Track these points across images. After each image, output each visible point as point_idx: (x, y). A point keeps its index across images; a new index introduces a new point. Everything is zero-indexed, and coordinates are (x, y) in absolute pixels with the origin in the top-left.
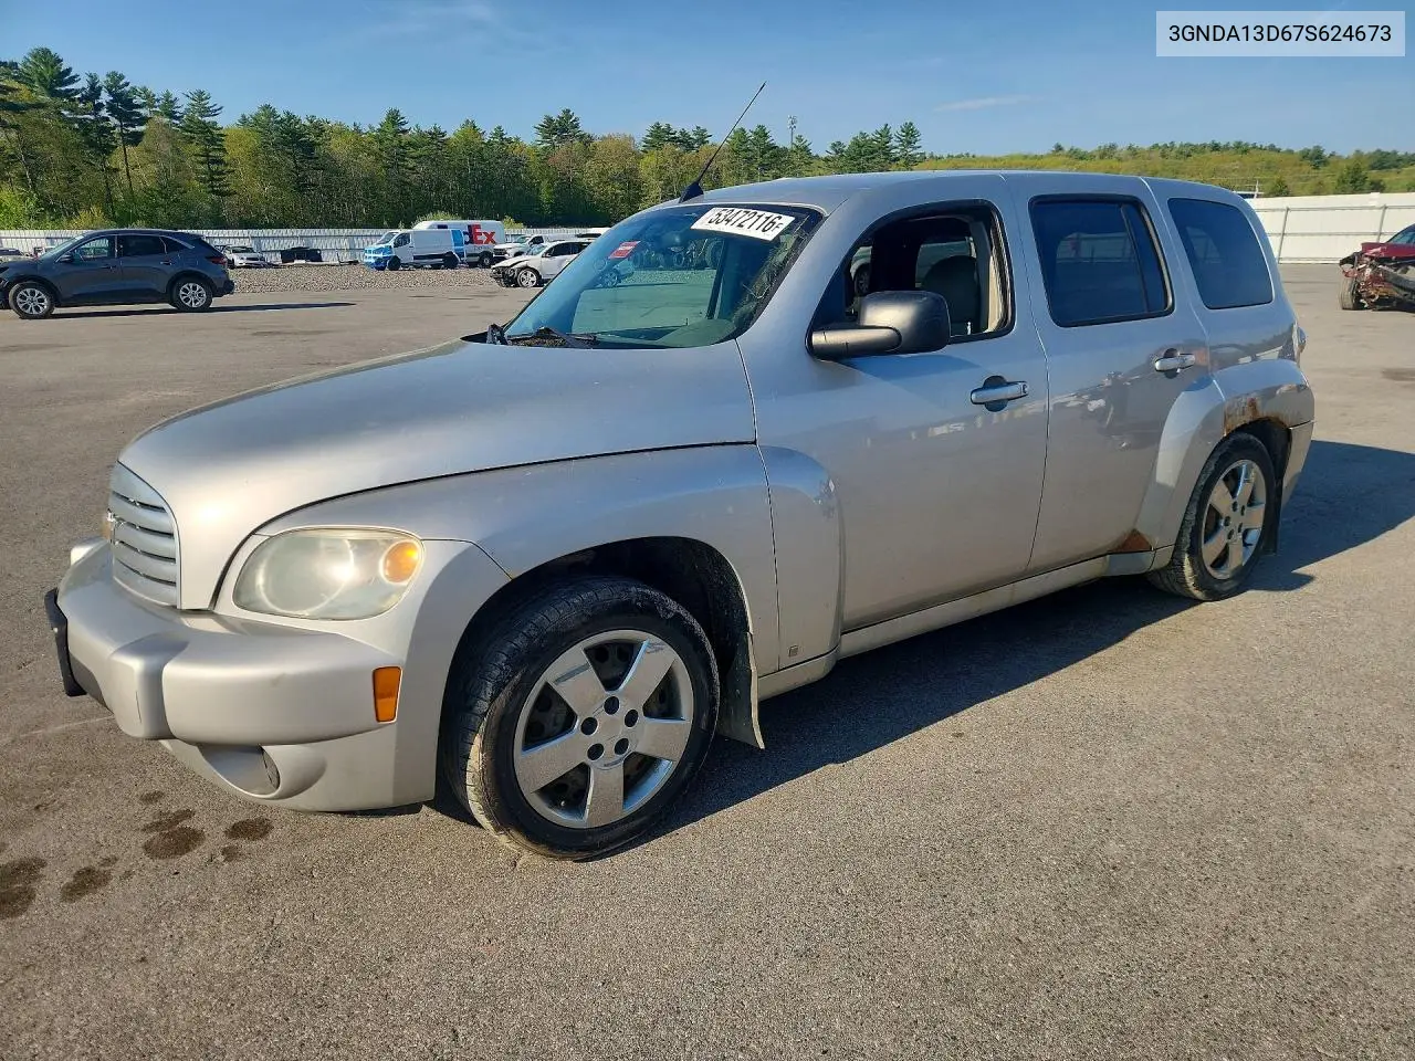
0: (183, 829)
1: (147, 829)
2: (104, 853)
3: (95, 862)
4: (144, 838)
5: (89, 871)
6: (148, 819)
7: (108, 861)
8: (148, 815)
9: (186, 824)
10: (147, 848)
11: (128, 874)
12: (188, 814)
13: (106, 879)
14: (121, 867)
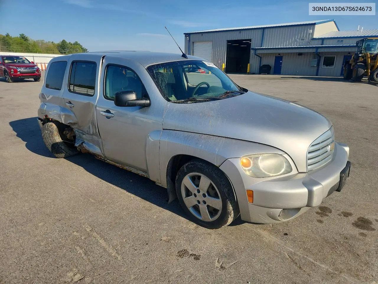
0: (321, 211)
1: (327, 216)
2: (339, 217)
3: (342, 216)
4: (330, 214)
5: (345, 216)
6: (326, 218)
7: (339, 215)
8: (324, 219)
9: (320, 211)
10: (331, 213)
11: (338, 210)
12: (317, 213)
13: (342, 213)
14: (338, 212)
